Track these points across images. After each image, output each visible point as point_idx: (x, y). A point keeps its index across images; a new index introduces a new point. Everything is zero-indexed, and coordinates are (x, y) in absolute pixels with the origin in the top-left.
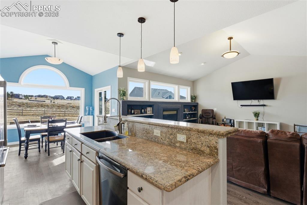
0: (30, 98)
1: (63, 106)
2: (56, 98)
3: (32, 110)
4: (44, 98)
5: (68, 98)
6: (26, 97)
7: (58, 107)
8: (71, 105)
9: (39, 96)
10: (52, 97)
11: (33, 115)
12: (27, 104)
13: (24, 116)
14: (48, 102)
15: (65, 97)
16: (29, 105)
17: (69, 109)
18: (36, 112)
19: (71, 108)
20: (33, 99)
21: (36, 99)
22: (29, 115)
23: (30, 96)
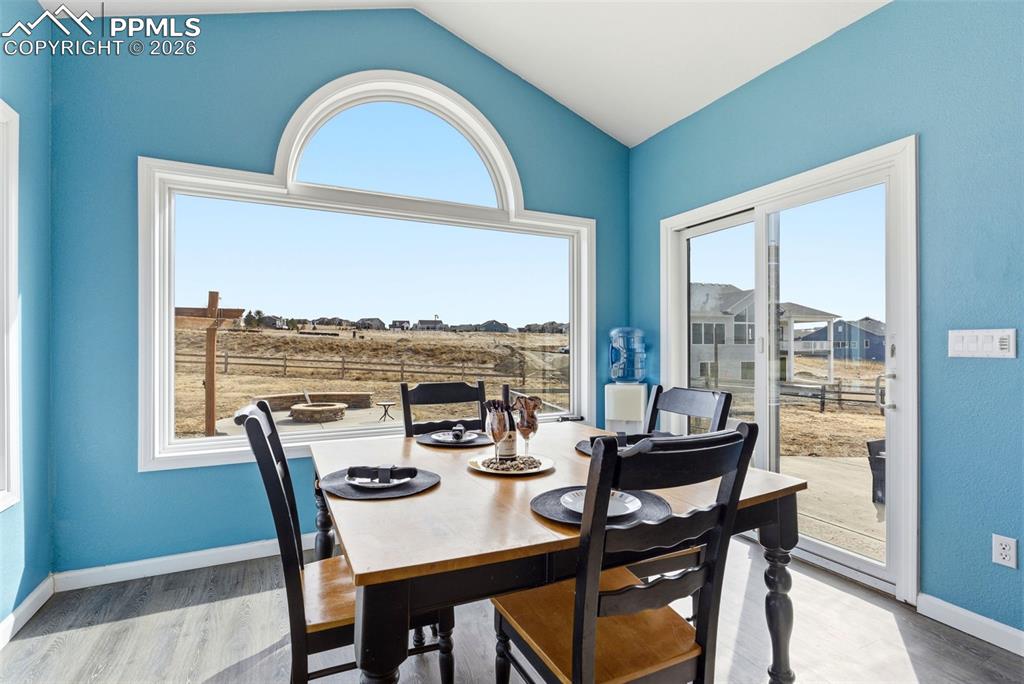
0: (300, 326)
1: (388, 347)
2: (365, 325)
3: (308, 358)
4: (334, 327)
5: (394, 325)
6: (292, 324)
7: (374, 350)
8: (410, 345)
9: (322, 322)
10: (353, 324)
11: (312, 374)
12: (294, 342)
13: (290, 376)
14: (345, 336)
15: (387, 324)
16: (300, 346)
17: (404, 357)
18: (319, 365)
19: (410, 354)
20: (309, 328)
21: (314, 328)
22: (302, 375)
23: (299, 321)
